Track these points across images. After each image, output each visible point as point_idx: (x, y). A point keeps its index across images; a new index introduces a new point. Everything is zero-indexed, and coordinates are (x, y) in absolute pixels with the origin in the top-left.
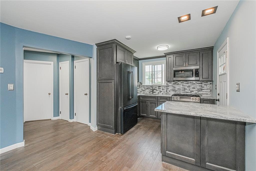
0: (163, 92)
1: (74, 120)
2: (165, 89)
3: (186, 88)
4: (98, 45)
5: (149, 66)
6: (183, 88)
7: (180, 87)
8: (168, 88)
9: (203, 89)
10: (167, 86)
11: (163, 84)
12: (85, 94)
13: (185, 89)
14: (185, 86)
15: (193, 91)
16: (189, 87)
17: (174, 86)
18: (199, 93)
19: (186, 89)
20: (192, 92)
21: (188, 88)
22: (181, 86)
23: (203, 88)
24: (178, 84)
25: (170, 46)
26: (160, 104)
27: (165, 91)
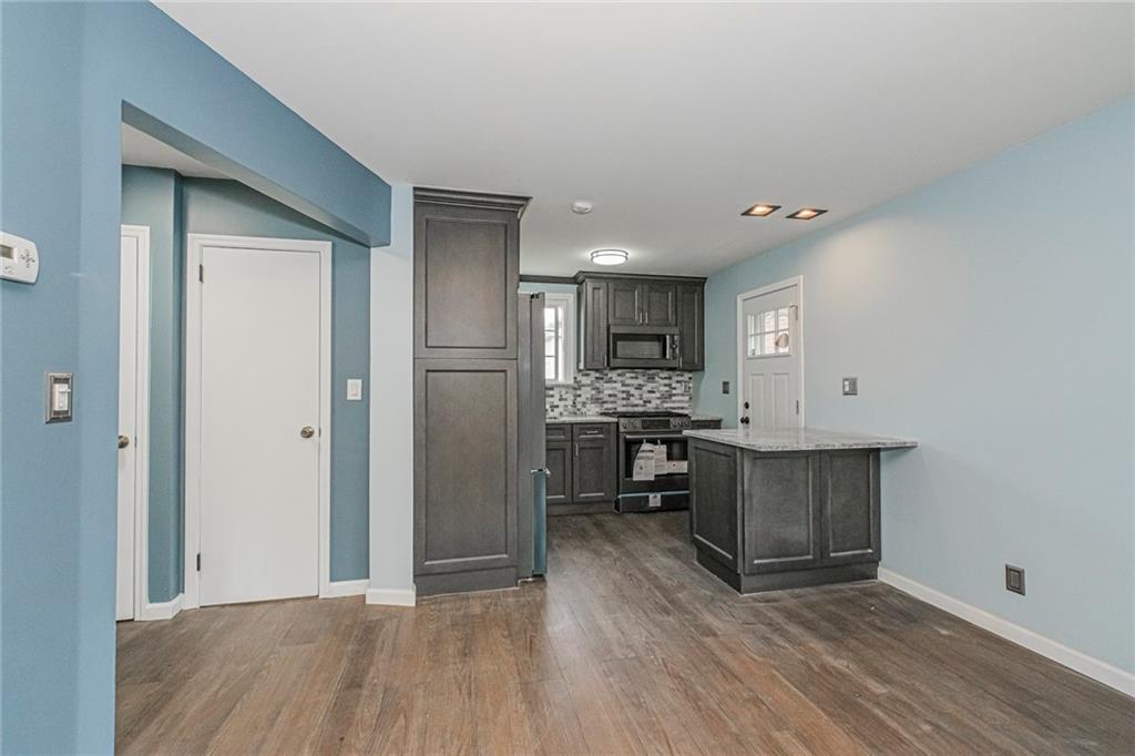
0: (561, 409)
1: (189, 600)
2: (570, 397)
3: (633, 391)
6: (623, 392)
7: (615, 388)
8: (578, 392)
9: (674, 395)
10: (578, 386)
11: (561, 379)
13: (629, 395)
14: (628, 385)
15: (650, 402)
16: (639, 387)
17: (597, 385)
18: (666, 405)
19: (633, 395)
20: (648, 405)
21: (636, 393)
22: (619, 385)
23: (674, 392)
24: (610, 381)
25: (632, 254)
26: (580, 449)
27: (570, 403)
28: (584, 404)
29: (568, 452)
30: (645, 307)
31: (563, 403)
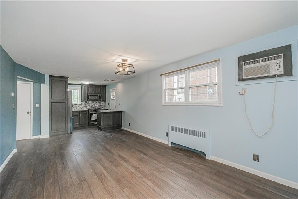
2: (80, 106)
3: (93, 105)
4: (51, 76)
9: (101, 105)
10: (82, 104)
11: (78, 103)
13: (92, 106)
15: (96, 107)
16: (94, 104)
17: (86, 104)
18: (99, 107)
22: (90, 104)
24: (88, 103)
25: (90, 82)
26: (81, 115)
27: (80, 107)
28: (83, 107)
29: (79, 116)
30: (95, 90)
31: (78, 107)
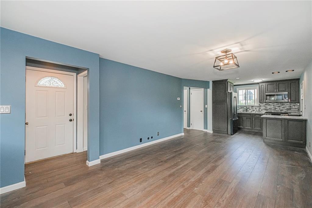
0: (255, 111)
1: (191, 128)
2: (258, 109)
3: (277, 107)
5: (242, 90)
6: (274, 108)
7: (271, 107)
8: (260, 107)
9: (292, 109)
10: (260, 106)
11: (256, 105)
12: (201, 111)
13: (275, 108)
14: (275, 106)
15: (283, 110)
16: (279, 106)
17: (265, 106)
18: (289, 111)
19: (277, 109)
20: (282, 111)
21: (278, 108)
22: (272, 106)
23: (292, 108)
24: (269, 105)
27: (258, 110)
28: (262, 110)
29: (252, 119)
31: (256, 110)
